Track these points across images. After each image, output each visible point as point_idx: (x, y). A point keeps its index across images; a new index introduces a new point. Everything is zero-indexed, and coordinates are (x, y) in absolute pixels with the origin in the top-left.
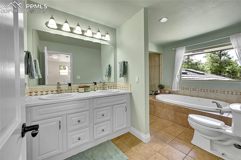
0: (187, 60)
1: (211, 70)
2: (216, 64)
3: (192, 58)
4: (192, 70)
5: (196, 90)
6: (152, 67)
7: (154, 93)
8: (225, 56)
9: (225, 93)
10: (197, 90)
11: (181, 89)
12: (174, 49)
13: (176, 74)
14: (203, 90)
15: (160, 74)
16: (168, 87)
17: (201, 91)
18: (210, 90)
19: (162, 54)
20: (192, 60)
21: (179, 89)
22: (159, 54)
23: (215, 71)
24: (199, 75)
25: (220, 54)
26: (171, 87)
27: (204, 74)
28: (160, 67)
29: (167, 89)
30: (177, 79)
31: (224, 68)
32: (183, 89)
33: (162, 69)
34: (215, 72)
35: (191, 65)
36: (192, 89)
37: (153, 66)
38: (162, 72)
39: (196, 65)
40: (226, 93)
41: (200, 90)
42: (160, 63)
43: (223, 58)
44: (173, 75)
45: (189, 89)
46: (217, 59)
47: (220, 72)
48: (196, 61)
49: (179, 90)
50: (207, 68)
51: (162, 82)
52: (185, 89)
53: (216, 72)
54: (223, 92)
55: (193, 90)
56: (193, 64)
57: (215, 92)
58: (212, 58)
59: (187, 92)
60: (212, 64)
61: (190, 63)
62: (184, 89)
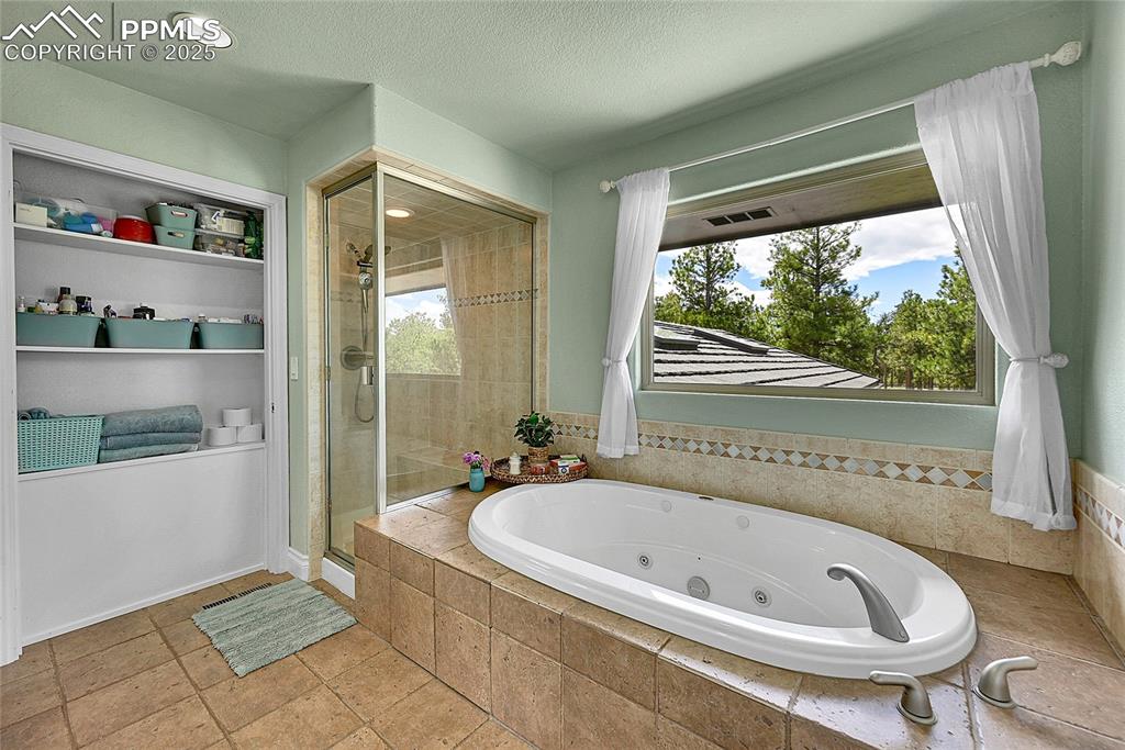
0: (704, 294)
1: (787, 335)
2: (802, 315)
3: (722, 285)
4: (720, 334)
5: (728, 450)
6: (495, 299)
7: (479, 477)
8: (832, 282)
9: (885, 476)
10: (733, 451)
11: (649, 445)
12: (606, 186)
13: (620, 349)
14: (763, 455)
15: (537, 345)
16: (578, 428)
17: (755, 458)
18: (805, 455)
19: (544, 216)
20: (724, 294)
21: (637, 447)
22: (530, 221)
23: (799, 340)
24: (745, 358)
25: (818, 275)
26: (592, 434)
27: (763, 352)
28: (538, 303)
29: (571, 445)
30: (625, 381)
31: (829, 330)
32: (656, 443)
33: (544, 317)
34: (800, 344)
35: (719, 313)
36: (705, 447)
37: (498, 295)
38: (544, 334)
39: (738, 314)
40: (893, 471)
41: (748, 453)
42: (538, 279)
43: (825, 288)
44: (605, 356)
45: (692, 446)
46: (807, 294)
47: (818, 344)
48: (736, 299)
49: (633, 449)
50: (774, 328)
51: (543, 401)
52: (667, 443)
53: (804, 345)
54: (876, 468)
55: (711, 453)
56: (724, 311)
57: (832, 463)
58: (791, 288)
59: (681, 465)
60: (792, 314)
61: (716, 306)
62: (661, 446)
